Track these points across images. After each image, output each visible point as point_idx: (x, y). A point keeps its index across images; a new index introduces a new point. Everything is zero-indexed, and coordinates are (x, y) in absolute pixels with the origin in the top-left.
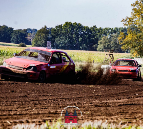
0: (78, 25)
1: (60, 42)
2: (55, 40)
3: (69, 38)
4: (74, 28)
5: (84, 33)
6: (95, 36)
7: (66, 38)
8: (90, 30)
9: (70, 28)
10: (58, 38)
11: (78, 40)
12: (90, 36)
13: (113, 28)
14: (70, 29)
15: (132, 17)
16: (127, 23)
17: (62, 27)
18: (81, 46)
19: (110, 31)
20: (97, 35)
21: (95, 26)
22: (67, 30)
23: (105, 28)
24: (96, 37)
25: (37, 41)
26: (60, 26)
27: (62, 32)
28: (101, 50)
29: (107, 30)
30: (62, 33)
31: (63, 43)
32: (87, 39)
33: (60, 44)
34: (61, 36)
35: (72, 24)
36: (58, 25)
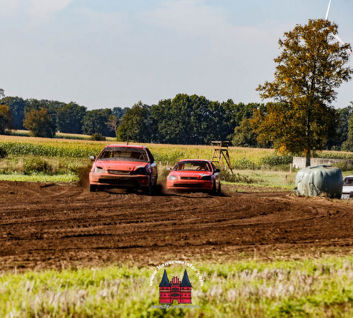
0: (200, 99)
1: (166, 131)
2: (157, 128)
3: (183, 124)
4: (193, 105)
5: (211, 113)
6: (231, 118)
7: (178, 122)
8: (221, 107)
9: (185, 105)
10: (163, 124)
11: (200, 126)
12: (221, 118)
13: (263, 104)
14: (186, 107)
15: (276, 82)
16: (267, 93)
17: (170, 104)
18: (206, 137)
19: (258, 108)
20: (235, 116)
21: (230, 101)
22: (180, 109)
23: (249, 104)
24: (232, 121)
25: (126, 130)
26: (167, 102)
27: (171, 112)
28: (239, 143)
29: (252, 106)
30: (171, 115)
31: (172, 133)
32: (216, 124)
33: (167, 134)
34: (170, 119)
35: (188, 97)
36: (163, 100)
